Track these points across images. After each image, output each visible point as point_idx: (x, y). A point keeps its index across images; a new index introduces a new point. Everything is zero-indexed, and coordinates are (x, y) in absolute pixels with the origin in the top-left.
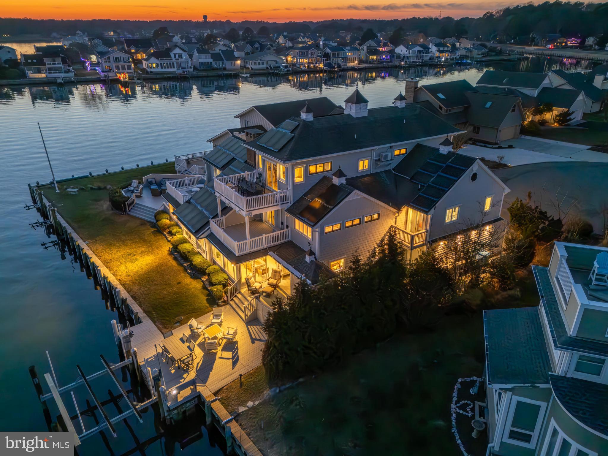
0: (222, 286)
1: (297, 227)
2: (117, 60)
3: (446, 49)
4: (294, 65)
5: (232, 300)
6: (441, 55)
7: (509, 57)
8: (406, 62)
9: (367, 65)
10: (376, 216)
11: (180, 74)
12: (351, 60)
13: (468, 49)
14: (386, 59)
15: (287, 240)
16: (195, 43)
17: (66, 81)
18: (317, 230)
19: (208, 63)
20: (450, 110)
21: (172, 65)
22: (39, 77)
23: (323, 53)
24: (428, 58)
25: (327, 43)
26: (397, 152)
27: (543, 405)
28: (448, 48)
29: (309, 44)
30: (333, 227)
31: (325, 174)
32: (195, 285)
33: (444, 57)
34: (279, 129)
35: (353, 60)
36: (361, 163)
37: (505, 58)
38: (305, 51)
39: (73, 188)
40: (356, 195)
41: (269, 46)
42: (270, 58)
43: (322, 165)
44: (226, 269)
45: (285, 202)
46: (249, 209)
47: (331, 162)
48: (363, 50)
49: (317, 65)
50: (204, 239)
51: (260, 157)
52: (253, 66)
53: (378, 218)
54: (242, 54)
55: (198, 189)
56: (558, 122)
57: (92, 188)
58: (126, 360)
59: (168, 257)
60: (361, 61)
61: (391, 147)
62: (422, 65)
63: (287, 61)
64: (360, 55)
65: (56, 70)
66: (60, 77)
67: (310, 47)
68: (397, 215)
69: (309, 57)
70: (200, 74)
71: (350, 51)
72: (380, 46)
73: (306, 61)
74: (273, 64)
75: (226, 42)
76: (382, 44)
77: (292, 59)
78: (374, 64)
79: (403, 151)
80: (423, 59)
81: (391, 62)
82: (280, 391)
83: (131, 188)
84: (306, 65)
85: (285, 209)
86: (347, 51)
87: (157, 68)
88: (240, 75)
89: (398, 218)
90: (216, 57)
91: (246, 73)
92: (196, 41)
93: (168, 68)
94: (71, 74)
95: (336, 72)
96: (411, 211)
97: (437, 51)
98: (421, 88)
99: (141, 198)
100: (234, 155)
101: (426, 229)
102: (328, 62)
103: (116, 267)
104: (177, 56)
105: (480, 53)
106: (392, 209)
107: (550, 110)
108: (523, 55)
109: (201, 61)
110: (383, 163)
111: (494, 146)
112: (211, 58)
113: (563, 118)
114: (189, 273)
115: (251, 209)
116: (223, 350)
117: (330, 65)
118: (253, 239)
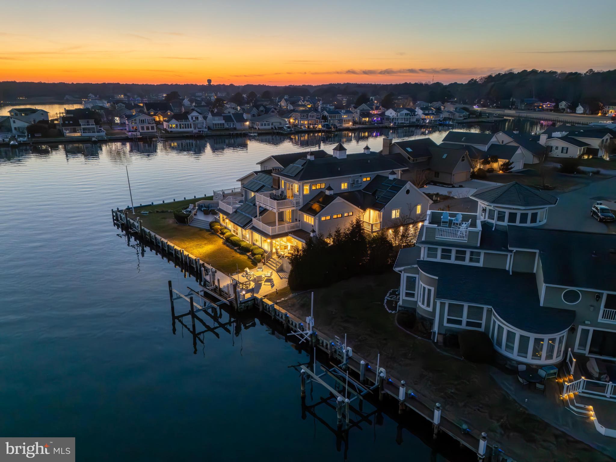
0: (261, 255)
1: (305, 220)
2: (142, 121)
3: (430, 112)
4: (295, 126)
5: (267, 262)
6: (426, 117)
7: (488, 119)
8: (395, 123)
9: (361, 126)
10: (351, 214)
11: (195, 133)
12: (346, 122)
13: (451, 112)
14: (377, 121)
15: (299, 229)
16: (204, 106)
17: (99, 139)
18: (317, 218)
19: (221, 124)
20: (416, 160)
21: (189, 126)
22: (75, 135)
23: (321, 116)
24: (415, 120)
25: (325, 106)
26: (365, 180)
27: (417, 276)
28: (432, 112)
29: (308, 108)
30: (326, 218)
31: (321, 190)
32: (244, 258)
33: (428, 119)
34: (294, 165)
35: (348, 122)
36: (343, 185)
37: (483, 120)
38: (305, 114)
39: (144, 211)
40: (339, 200)
41: (273, 109)
42: (275, 121)
43: (320, 184)
44: (263, 247)
45: (298, 205)
46: (278, 208)
47: (325, 183)
48: (357, 113)
49: (316, 126)
50: (248, 230)
51: (283, 181)
52: (260, 127)
53: (353, 215)
54: (249, 116)
55: (240, 206)
56: (502, 170)
57: (157, 212)
58: (212, 286)
59: (223, 245)
60: (355, 123)
61: (361, 176)
62: (409, 126)
63: (290, 122)
64: (354, 117)
65: (89, 130)
66: (95, 136)
67: (310, 110)
68: (364, 214)
69: (309, 119)
70: (214, 133)
71: (345, 114)
72: (372, 109)
73: (306, 122)
74: (277, 125)
75: (234, 105)
76: (374, 107)
77: (294, 121)
78: (367, 125)
79: (368, 179)
80: (410, 121)
81: (381, 123)
82: (298, 295)
83: (188, 209)
84: (307, 126)
85: (299, 209)
86: (342, 114)
87: (177, 128)
88: (249, 134)
89: (364, 215)
90: (228, 119)
91: (254, 133)
92: (205, 104)
93: (186, 128)
94: (103, 134)
95: (333, 131)
96: (372, 211)
97: (423, 114)
98: (394, 144)
99: (197, 216)
100: (264, 184)
101: (380, 221)
102: (326, 123)
103: (191, 250)
104: (194, 119)
105: (462, 116)
106: (361, 210)
107: (496, 161)
108: (503, 118)
109: (214, 122)
110: (355, 185)
111: (449, 186)
112: (224, 120)
113: (506, 167)
114: (238, 252)
115: (279, 208)
116: (265, 282)
117: (328, 126)
118: (280, 226)
